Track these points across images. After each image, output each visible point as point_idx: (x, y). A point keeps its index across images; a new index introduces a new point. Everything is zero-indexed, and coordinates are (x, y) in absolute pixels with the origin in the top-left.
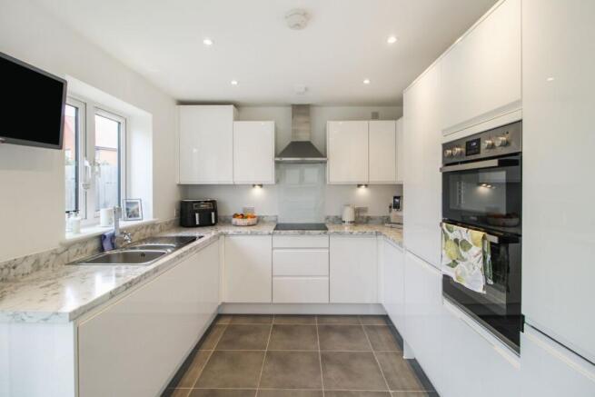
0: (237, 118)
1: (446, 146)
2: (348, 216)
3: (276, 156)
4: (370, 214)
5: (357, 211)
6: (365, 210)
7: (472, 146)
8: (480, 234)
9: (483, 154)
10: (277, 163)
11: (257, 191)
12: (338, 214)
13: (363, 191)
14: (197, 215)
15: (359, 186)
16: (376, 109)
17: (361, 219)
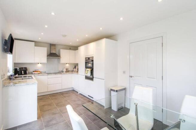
0: (35, 46)
1: (86, 58)
2: (65, 70)
3: (47, 56)
4: (69, 70)
5: (67, 69)
6: (68, 69)
7: (89, 58)
8: (90, 69)
9: (90, 60)
10: (47, 58)
11: (40, 65)
12: (62, 70)
13: (67, 65)
14: (23, 71)
15: (67, 64)
16: (70, 47)
17: (67, 71)
